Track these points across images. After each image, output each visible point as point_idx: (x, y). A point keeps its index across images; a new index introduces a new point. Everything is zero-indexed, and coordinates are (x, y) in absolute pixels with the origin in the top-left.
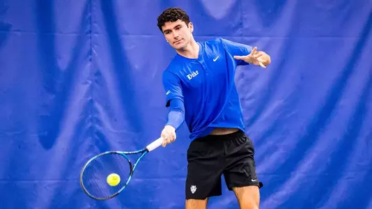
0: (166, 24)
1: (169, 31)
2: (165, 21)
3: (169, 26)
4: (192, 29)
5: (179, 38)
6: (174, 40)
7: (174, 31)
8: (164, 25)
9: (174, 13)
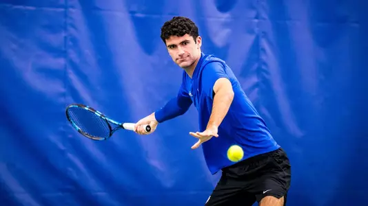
0: (171, 37)
1: (174, 46)
2: (170, 34)
3: (175, 40)
4: (200, 45)
5: (184, 56)
6: (178, 57)
7: (179, 47)
8: (168, 38)
9: (181, 26)
